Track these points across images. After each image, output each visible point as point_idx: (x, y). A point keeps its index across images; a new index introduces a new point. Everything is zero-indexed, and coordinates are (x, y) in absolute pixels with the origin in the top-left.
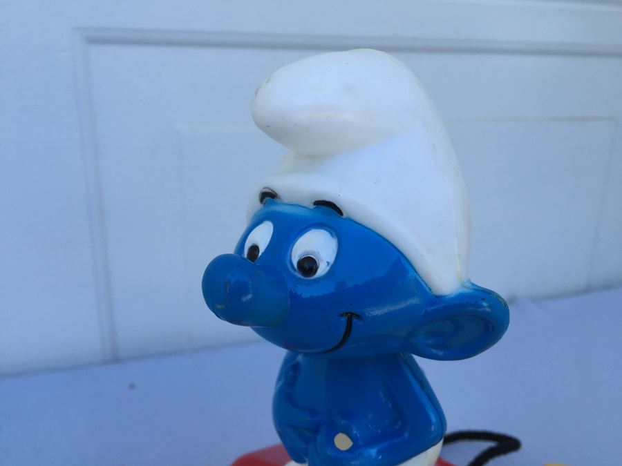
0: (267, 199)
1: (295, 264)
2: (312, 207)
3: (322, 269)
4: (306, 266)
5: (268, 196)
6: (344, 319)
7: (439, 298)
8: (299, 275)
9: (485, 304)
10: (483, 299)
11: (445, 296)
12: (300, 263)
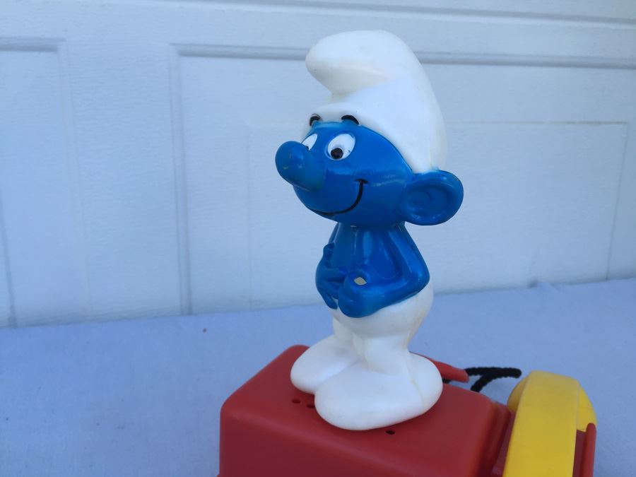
0: (315, 121)
1: (330, 153)
2: (341, 121)
3: (346, 155)
4: (336, 154)
5: (315, 119)
6: (358, 183)
7: (417, 175)
8: (331, 158)
9: (445, 178)
10: (444, 175)
11: (420, 174)
12: (332, 152)
